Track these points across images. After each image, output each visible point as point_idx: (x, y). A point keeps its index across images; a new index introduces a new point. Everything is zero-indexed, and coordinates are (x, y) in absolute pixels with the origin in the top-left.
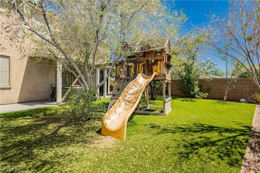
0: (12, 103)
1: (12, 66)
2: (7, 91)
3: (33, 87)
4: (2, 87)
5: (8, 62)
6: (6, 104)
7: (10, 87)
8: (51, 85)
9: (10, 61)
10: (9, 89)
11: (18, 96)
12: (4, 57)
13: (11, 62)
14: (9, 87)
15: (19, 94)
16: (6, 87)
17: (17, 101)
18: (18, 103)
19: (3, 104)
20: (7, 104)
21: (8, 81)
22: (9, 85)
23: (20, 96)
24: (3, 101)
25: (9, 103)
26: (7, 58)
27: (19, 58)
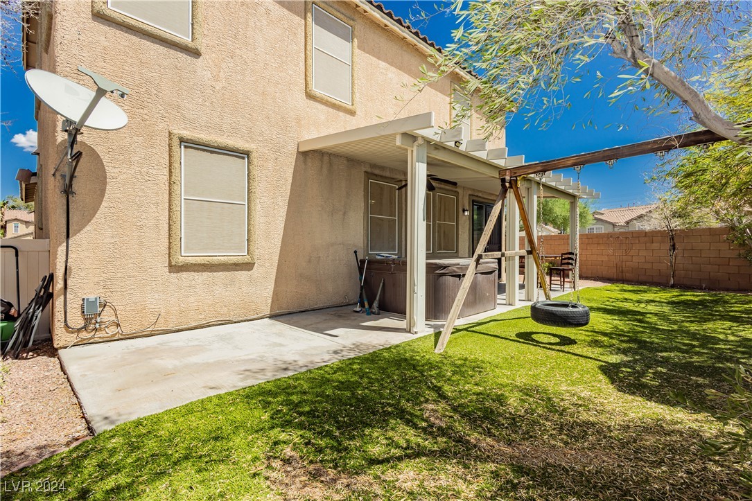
0: (256, 316)
1: (256, 184)
2: (242, 275)
3: (310, 261)
4: (231, 262)
5: (247, 173)
6: (240, 319)
7: (250, 261)
8: (355, 252)
9: (250, 167)
10: (248, 266)
11: (271, 293)
12: (236, 156)
13: (254, 172)
14: (247, 259)
15: (273, 286)
16: (241, 262)
17: (267, 311)
18: (272, 317)
19: (234, 320)
20: (242, 321)
21: (246, 238)
22: (248, 253)
23: (276, 293)
24: (233, 311)
25: (248, 318)
26: (243, 158)
27: (272, 156)
